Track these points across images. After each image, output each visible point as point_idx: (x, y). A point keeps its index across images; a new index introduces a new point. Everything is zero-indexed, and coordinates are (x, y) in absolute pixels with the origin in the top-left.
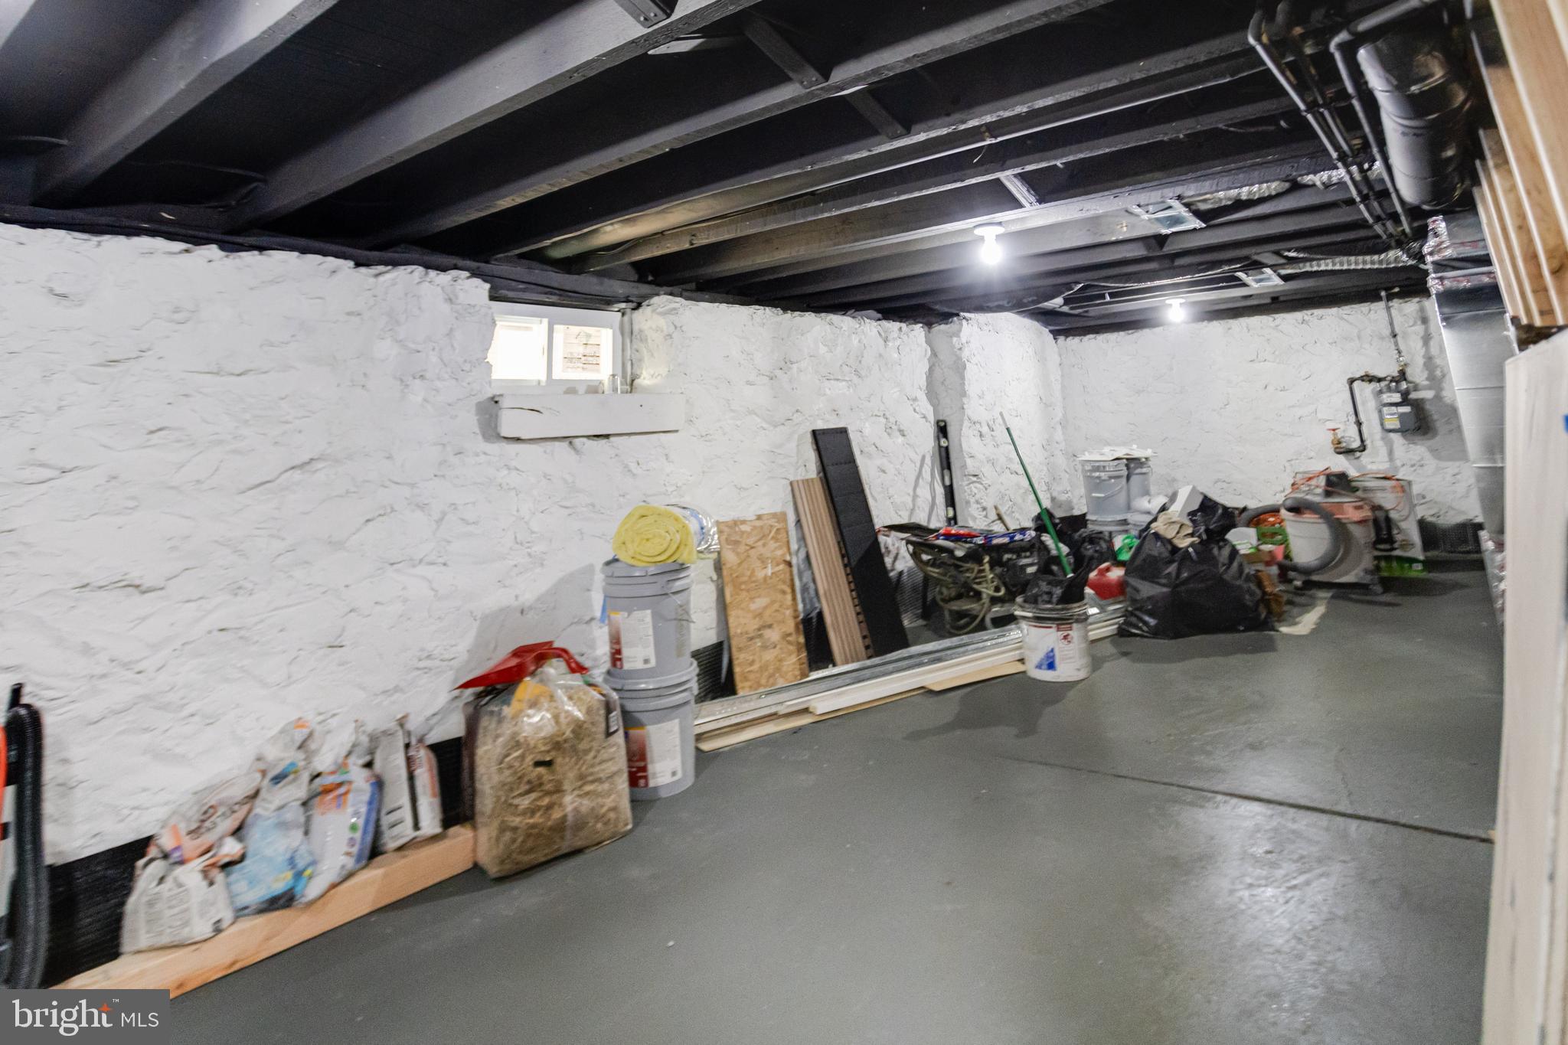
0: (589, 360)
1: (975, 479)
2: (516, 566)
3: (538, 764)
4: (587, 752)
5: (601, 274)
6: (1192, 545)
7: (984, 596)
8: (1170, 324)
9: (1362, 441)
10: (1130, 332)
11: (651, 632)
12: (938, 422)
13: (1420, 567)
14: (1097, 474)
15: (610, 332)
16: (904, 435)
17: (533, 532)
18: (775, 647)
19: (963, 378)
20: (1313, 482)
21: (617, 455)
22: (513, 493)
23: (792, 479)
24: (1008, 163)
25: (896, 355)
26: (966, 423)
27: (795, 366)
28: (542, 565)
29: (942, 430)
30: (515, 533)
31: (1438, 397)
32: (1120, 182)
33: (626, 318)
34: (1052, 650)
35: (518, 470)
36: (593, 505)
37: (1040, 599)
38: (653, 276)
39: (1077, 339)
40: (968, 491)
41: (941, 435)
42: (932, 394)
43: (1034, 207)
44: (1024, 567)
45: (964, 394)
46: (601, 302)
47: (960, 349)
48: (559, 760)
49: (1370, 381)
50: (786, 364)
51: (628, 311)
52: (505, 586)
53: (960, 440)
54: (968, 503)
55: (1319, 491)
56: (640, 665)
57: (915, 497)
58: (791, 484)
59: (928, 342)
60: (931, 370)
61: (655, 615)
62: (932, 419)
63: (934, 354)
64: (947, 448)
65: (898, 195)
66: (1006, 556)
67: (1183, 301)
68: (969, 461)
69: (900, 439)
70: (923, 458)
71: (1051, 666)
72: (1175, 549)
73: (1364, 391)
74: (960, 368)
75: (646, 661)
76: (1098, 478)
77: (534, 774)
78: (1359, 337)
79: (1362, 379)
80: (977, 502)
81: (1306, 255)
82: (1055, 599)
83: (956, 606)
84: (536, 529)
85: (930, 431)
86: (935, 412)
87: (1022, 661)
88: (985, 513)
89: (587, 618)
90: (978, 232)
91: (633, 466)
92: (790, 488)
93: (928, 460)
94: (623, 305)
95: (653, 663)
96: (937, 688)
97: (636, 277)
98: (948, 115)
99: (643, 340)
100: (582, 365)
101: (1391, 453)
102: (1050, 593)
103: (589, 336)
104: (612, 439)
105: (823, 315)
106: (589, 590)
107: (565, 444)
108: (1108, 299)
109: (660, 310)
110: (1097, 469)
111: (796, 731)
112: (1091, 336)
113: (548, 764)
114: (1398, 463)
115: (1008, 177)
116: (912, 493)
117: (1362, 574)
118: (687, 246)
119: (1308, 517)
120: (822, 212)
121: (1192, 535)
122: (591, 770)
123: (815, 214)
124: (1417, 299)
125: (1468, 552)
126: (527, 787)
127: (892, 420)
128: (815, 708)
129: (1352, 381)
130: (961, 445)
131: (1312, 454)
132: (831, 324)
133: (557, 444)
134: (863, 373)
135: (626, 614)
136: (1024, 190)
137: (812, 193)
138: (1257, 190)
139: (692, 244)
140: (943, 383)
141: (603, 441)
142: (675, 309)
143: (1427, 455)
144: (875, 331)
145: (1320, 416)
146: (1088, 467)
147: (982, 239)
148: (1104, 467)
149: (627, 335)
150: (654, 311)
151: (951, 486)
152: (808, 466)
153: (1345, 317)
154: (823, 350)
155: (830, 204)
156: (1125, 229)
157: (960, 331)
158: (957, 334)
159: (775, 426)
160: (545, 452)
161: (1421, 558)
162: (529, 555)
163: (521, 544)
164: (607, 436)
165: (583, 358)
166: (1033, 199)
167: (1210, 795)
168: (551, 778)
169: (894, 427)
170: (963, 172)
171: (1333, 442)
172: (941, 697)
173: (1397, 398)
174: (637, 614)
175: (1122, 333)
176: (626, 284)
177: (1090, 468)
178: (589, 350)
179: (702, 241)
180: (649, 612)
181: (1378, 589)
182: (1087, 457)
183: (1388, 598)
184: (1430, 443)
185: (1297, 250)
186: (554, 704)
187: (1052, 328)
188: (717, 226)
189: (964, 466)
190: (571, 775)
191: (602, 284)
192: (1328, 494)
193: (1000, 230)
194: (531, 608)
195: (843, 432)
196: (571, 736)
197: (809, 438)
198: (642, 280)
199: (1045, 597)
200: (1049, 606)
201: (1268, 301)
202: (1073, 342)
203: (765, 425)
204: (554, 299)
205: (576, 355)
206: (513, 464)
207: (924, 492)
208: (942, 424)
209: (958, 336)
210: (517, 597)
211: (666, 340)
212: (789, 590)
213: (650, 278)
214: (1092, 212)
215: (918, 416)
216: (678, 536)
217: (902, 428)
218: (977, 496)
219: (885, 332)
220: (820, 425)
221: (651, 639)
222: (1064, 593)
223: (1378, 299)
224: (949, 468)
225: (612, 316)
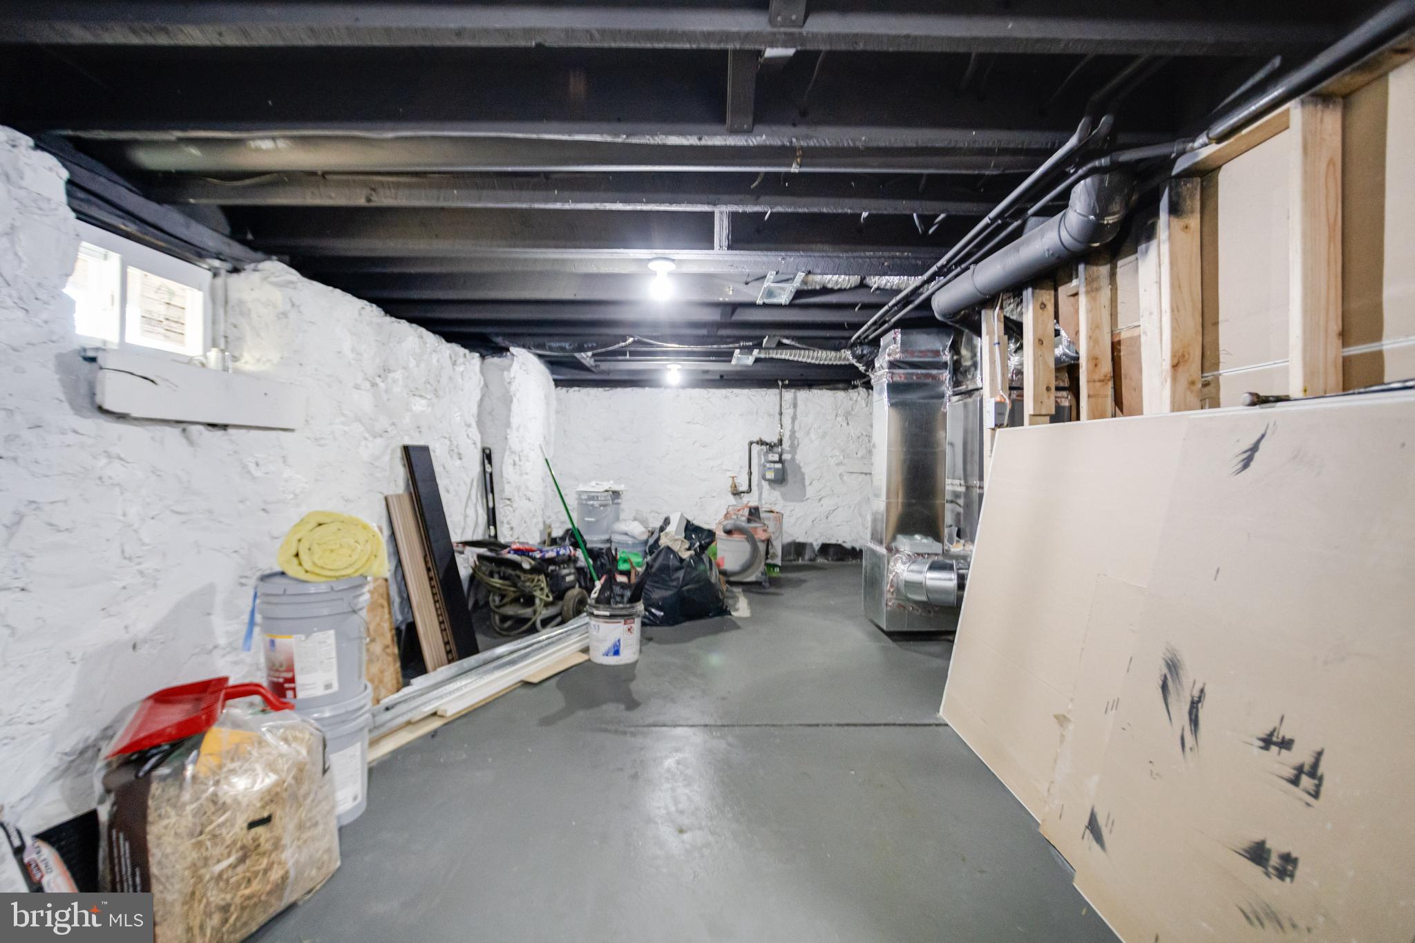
1: (508, 502)
3: (253, 824)
6: (689, 557)
7: (538, 601)
8: (667, 386)
9: (750, 486)
11: (334, 654)
12: (484, 450)
13: (777, 570)
14: (591, 502)
16: (460, 459)
17: (144, 544)
19: (510, 410)
20: (740, 513)
21: (235, 452)
22: (117, 491)
23: (386, 494)
25: (460, 380)
26: (507, 453)
27: (391, 376)
29: (487, 456)
31: (793, 459)
34: (618, 641)
35: (121, 458)
39: (565, 390)
40: (503, 513)
41: (486, 462)
42: (480, 423)
44: (564, 577)
45: (508, 425)
47: (510, 383)
49: (762, 444)
50: (385, 372)
53: (501, 467)
54: (502, 523)
55: (745, 518)
56: (320, 692)
57: (466, 516)
58: (386, 499)
59: (482, 372)
60: (482, 400)
61: (339, 636)
62: (479, 446)
63: (486, 385)
64: (491, 474)
66: (551, 568)
67: (682, 367)
68: (507, 487)
69: (458, 462)
70: (473, 481)
71: (617, 653)
72: (682, 560)
73: (755, 448)
74: (507, 400)
75: (327, 687)
76: (592, 505)
77: (250, 837)
78: (757, 413)
79: (757, 443)
80: (508, 523)
85: (477, 456)
86: (482, 440)
88: (511, 533)
91: (252, 467)
92: (384, 503)
93: (475, 484)
96: (533, 681)
101: (760, 495)
106: (209, 614)
108: (628, 357)
110: (592, 498)
112: (576, 389)
113: (267, 821)
114: (763, 502)
116: (463, 512)
117: (760, 575)
119: (738, 537)
121: (689, 549)
124: (793, 390)
125: (791, 561)
127: (455, 443)
128: (445, 711)
129: (751, 443)
130: (501, 472)
131: (715, 494)
133: (167, 430)
134: (441, 393)
135: (303, 637)
140: (490, 413)
141: (220, 433)
143: (780, 498)
144: (448, 353)
145: (724, 467)
146: (584, 497)
148: (597, 497)
151: (494, 509)
152: (396, 481)
153: (752, 397)
154: (413, 364)
157: (511, 365)
158: (508, 368)
159: (376, 438)
160: (153, 438)
162: (140, 573)
164: (225, 427)
168: (268, 836)
169: (456, 450)
171: (731, 487)
173: (776, 458)
174: (318, 636)
175: (600, 390)
177: (586, 497)
180: (332, 632)
181: (767, 585)
182: (582, 488)
183: (773, 590)
184: (783, 489)
189: (503, 491)
192: (748, 520)
195: (427, 450)
197: (399, 453)
201: (718, 377)
202: (561, 392)
203: (369, 436)
206: (115, 450)
207: (471, 512)
208: (488, 452)
209: (509, 371)
210: (127, 629)
215: (470, 442)
216: (368, 547)
217: (461, 451)
218: (509, 518)
219: (456, 355)
220: (409, 442)
221: (335, 661)
223: (776, 386)
224: (492, 491)
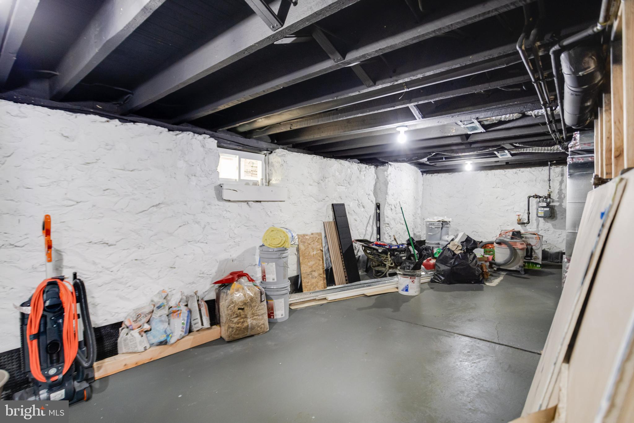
0: (253, 172)
1: (387, 225)
2: (230, 245)
3: (239, 309)
4: (255, 306)
5: (258, 139)
6: (461, 253)
7: (387, 266)
8: (465, 171)
9: (529, 220)
10: (450, 173)
11: (275, 270)
12: (377, 204)
13: (539, 266)
14: (431, 226)
15: (261, 162)
16: (364, 208)
17: (235, 234)
18: (316, 278)
19: (387, 188)
20: (507, 234)
21: (263, 209)
22: (228, 220)
23: (324, 221)
24: (413, 100)
25: (363, 177)
26: (387, 205)
27: (327, 180)
28: (239, 245)
29: (378, 207)
30: (229, 234)
31: (561, 205)
32: (455, 111)
33: (267, 157)
34: (408, 285)
35: (229, 212)
36: (255, 226)
37: (406, 268)
38: (276, 140)
39: (430, 175)
40: (385, 230)
41: (377, 208)
42: (375, 193)
43: (420, 120)
44: (401, 257)
45: (387, 194)
46: (257, 150)
47: (387, 176)
48: (246, 308)
49: (536, 198)
50: (324, 178)
51: (268, 154)
52: (227, 252)
53: (384, 211)
54: (384, 233)
55: (509, 237)
56: (271, 281)
57: (366, 230)
58: (324, 223)
59: (376, 173)
60: (376, 184)
61: (276, 265)
62: (374, 202)
63: (377, 178)
64: (379, 213)
65: (369, 112)
66: (396, 253)
67: (472, 162)
68: (386, 219)
69: (363, 209)
70: (370, 216)
71: (407, 290)
72: (455, 254)
73: (533, 201)
74: (386, 183)
75: (273, 279)
76: (432, 227)
77: (238, 312)
78: (536, 180)
79: (534, 197)
80: (388, 234)
81: (522, 146)
82: (411, 268)
83: (377, 269)
84: (236, 233)
85: (373, 207)
86: (376, 200)
87: (397, 288)
88: (390, 238)
89: (254, 264)
90: (398, 129)
91: (269, 213)
93: (372, 218)
94: (265, 152)
95: (276, 280)
96: (368, 295)
97: (270, 141)
98: (391, 77)
99: (273, 166)
100: (251, 174)
101: (538, 225)
102: (409, 266)
103: (253, 163)
104: (262, 203)
105: (338, 160)
106: (254, 255)
107: (246, 203)
108: (444, 160)
109: (279, 155)
110: (431, 224)
111: (322, 305)
112: (436, 174)
113: (243, 309)
114: (540, 229)
115: (411, 106)
116: (365, 228)
117: (518, 267)
118: (289, 129)
119: (504, 246)
120: (340, 118)
121: (461, 250)
122: (256, 312)
123: (337, 118)
124: (562, 166)
125: (558, 262)
126: (236, 316)
127: (360, 202)
128: (328, 298)
129: (529, 197)
130: (384, 213)
131: (509, 224)
132: (341, 164)
133: (243, 203)
134: (351, 183)
135: (267, 264)
136: (417, 112)
137: (337, 109)
138: (508, 117)
139: (291, 129)
140: (379, 189)
141: (259, 203)
142: (284, 155)
143: (551, 227)
144: (357, 167)
145: (515, 210)
146: (428, 224)
147: (399, 132)
148: (434, 224)
149: (267, 163)
150: (277, 155)
151: (379, 227)
152: (330, 217)
153: (532, 172)
154: (337, 174)
155: (343, 114)
156: (454, 131)
157: (388, 169)
158: (386, 170)
159: (319, 202)
160: (239, 206)
161: (541, 263)
162: (234, 242)
163: (232, 238)
164: (260, 202)
165: (251, 172)
166: (420, 116)
167: (453, 334)
168: (243, 313)
169: (361, 204)
170: (395, 103)
171: (517, 220)
172: (369, 298)
173: (545, 204)
174: (270, 264)
175: (447, 174)
176: (266, 143)
177: (429, 224)
178: (254, 169)
179: (294, 127)
180: (274, 263)
181: (523, 273)
182: (428, 220)
183: (526, 276)
184: (553, 222)
185: (519, 143)
186: (244, 291)
187: (422, 170)
188: (300, 121)
189: (384, 220)
190: (250, 313)
191: (258, 143)
192: (512, 238)
193: (406, 129)
194: (235, 260)
195: (343, 205)
196: (249, 301)
197: (331, 207)
198: (272, 142)
199: (408, 268)
200: (408, 271)
201: (505, 164)
202: (429, 176)
203: (315, 201)
204: (241, 148)
205: (249, 171)
206: (228, 209)
207: (369, 229)
208: (378, 204)
209: (387, 171)
210: (231, 256)
211: (281, 166)
212: (321, 260)
213: (276, 142)
214: (442, 123)
215: (370, 201)
216: (284, 239)
217: (364, 205)
218: (388, 231)
219: (360, 168)
220: (335, 202)
221: (275, 272)
222: (414, 267)
223: (547, 165)
224: (379, 221)
225: (261, 156)
